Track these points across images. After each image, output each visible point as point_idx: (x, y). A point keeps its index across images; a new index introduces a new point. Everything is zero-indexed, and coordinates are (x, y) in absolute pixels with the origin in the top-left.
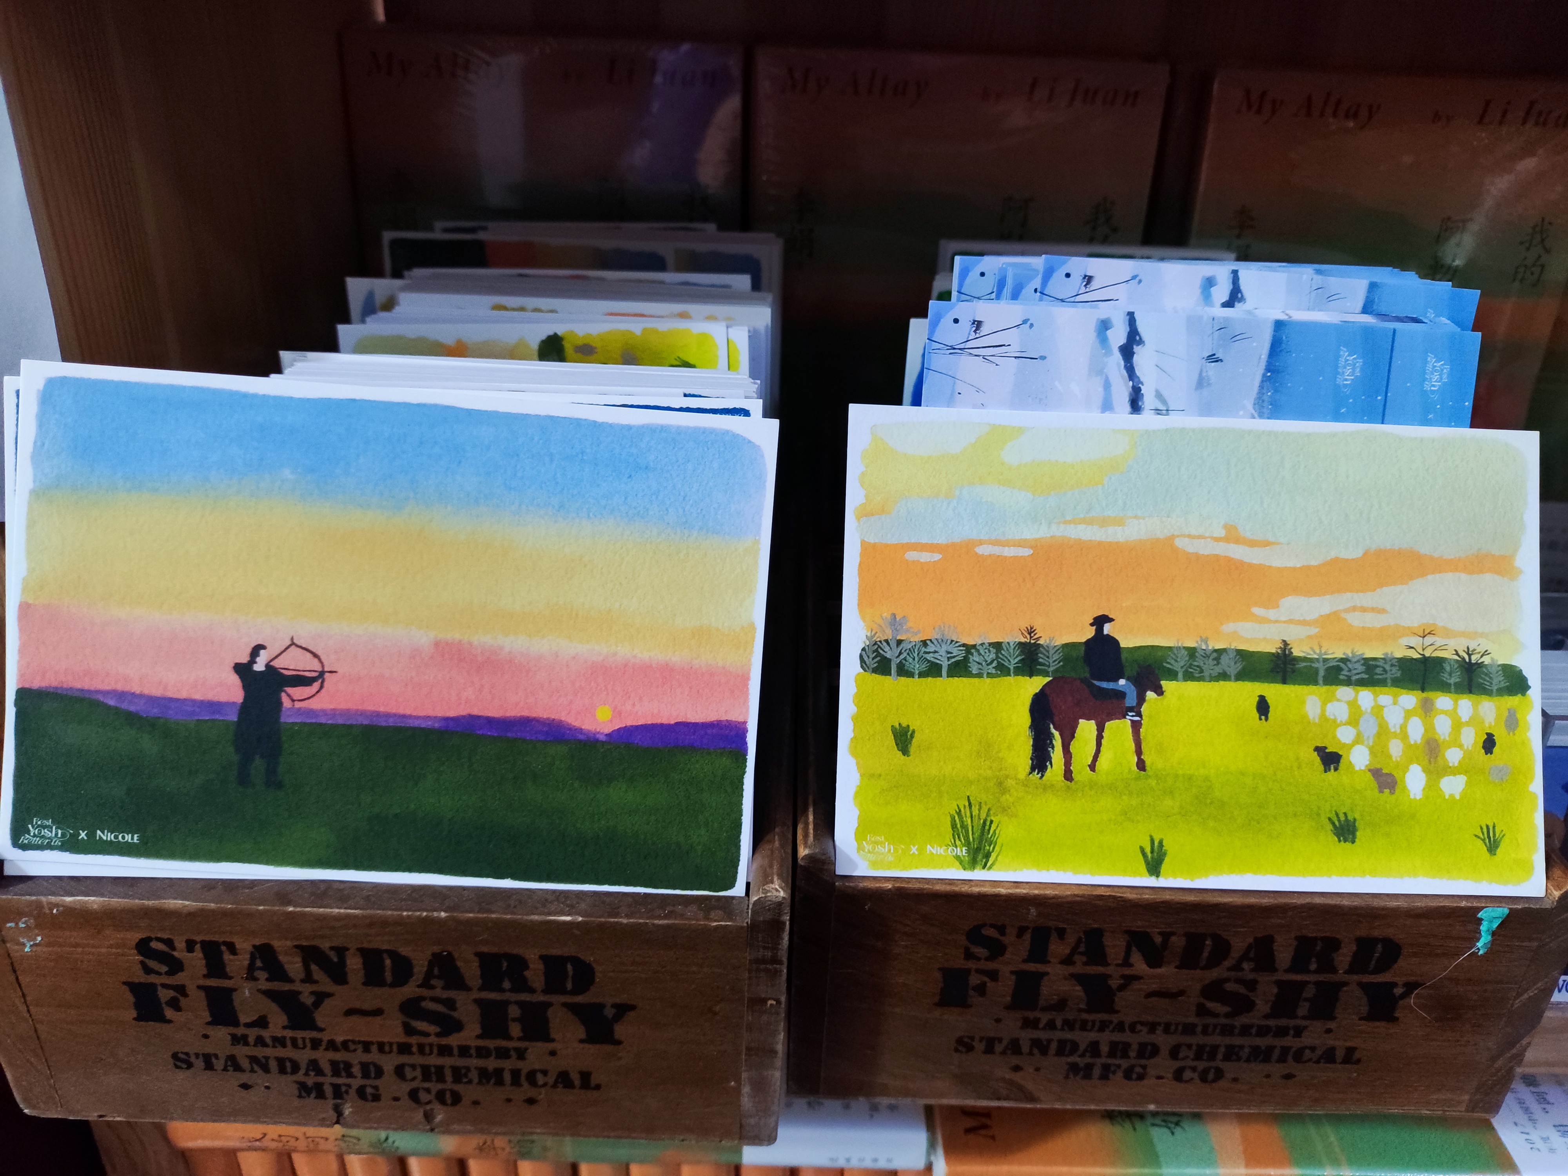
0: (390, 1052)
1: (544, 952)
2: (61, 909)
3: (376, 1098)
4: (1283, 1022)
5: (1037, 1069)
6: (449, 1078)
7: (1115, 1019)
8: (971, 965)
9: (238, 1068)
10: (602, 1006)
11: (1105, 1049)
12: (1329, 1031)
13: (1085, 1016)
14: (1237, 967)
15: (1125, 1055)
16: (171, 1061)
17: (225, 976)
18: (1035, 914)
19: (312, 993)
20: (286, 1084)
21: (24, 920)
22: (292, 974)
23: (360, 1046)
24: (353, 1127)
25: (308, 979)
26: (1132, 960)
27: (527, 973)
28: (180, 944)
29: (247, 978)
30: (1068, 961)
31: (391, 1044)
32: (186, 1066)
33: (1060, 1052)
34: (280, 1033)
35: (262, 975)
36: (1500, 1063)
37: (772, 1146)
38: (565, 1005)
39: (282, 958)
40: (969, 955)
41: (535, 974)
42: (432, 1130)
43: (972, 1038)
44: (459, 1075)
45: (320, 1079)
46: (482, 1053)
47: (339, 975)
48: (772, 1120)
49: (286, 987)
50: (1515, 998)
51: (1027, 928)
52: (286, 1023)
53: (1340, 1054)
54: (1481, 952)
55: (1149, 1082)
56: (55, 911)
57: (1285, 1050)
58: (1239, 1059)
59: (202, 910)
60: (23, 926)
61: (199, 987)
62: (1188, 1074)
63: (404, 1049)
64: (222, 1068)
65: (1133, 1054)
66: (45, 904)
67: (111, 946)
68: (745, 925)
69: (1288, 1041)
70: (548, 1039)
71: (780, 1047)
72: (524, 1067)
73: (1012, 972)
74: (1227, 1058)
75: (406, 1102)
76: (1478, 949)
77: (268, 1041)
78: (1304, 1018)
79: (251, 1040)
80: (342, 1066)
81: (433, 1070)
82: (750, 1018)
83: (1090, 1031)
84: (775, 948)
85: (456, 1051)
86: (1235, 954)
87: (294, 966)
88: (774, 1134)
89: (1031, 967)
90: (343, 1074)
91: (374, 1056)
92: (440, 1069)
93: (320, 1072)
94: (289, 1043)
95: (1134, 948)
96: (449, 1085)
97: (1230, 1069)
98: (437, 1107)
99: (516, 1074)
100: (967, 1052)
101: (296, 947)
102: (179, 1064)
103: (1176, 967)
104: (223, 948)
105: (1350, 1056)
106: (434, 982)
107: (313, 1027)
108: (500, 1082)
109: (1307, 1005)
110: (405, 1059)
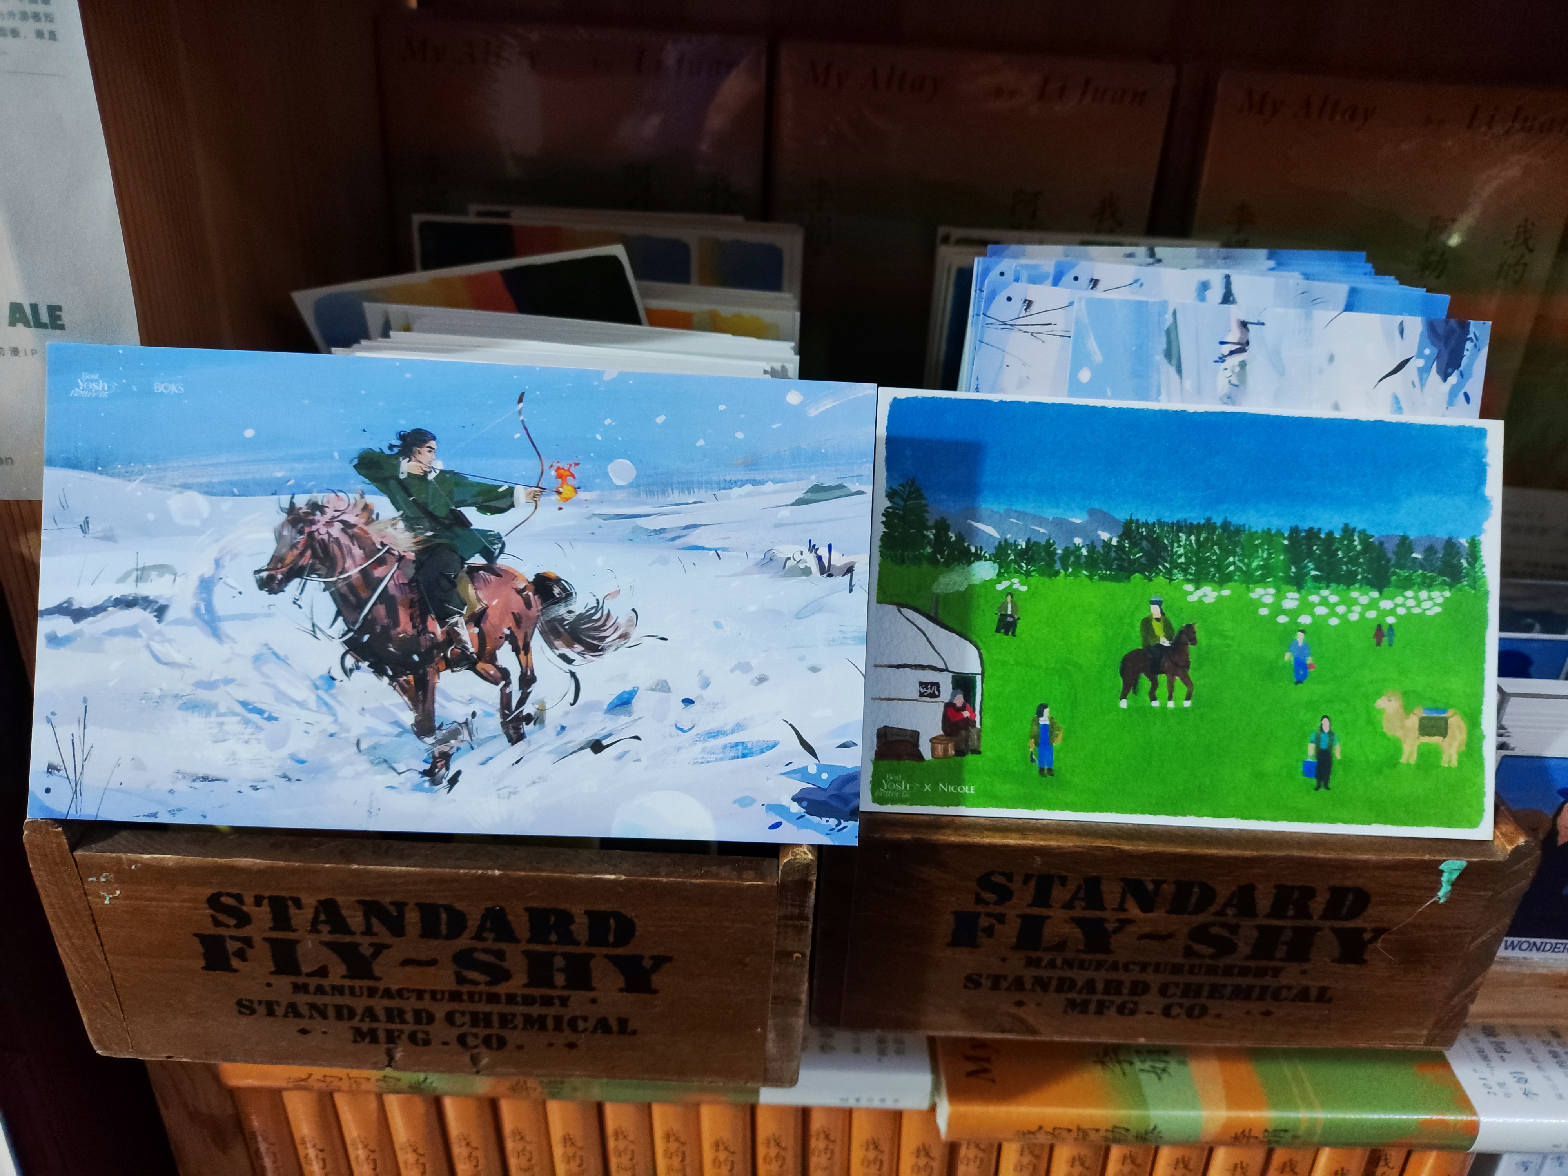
0: (442, 1000)
1: (589, 908)
2: (139, 865)
3: (427, 1042)
4: (1263, 963)
5: (1039, 1005)
6: (496, 1024)
7: (1110, 959)
8: (980, 909)
9: (298, 1015)
10: (640, 958)
11: (1100, 986)
12: (1304, 972)
13: (1083, 956)
14: (1221, 913)
15: (1119, 992)
16: (236, 1007)
17: (290, 929)
18: (1039, 863)
19: (371, 945)
20: (342, 1030)
21: (104, 874)
22: (353, 928)
23: (414, 994)
24: (404, 1069)
25: (368, 931)
26: (1127, 906)
27: (573, 927)
28: (249, 899)
29: (311, 931)
30: (1068, 906)
31: (443, 992)
32: (248, 1013)
33: (1060, 989)
34: (339, 982)
35: (324, 928)
36: (1456, 1000)
37: (793, 1089)
38: (607, 956)
39: (344, 912)
40: (979, 900)
41: (580, 927)
42: (478, 1072)
43: (980, 976)
44: (505, 1021)
45: (375, 1025)
46: (528, 1000)
47: (397, 927)
48: (794, 1064)
49: (347, 939)
50: (1471, 942)
51: (1033, 875)
52: (345, 973)
53: (1313, 993)
54: (1442, 901)
55: (1140, 1017)
56: (133, 867)
57: (1264, 989)
58: (1222, 997)
59: (271, 868)
60: (104, 880)
61: (265, 939)
62: (1175, 1011)
63: (455, 996)
64: (283, 1014)
65: (1125, 991)
66: (125, 861)
67: (184, 901)
68: (776, 884)
69: (1268, 981)
70: (590, 988)
71: (804, 997)
72: (567, 1013)
73: (1018, 916)
74: (1211, 996)
75: (455, 1046)
76: (1439, 898)
77: (328, 989)
78: (1282, 960)
79: (312, 988)
80: (396, 1012)
81: (481, 1016)
82: (778, 970)
83: (1087, 969)
84: (802, 905)
85: (503, 998)
86: (1220, 900)
87: (355, 919)
88: (796, 1077)
89: (1036, 911)
90: (397, 1020)
91: (426, 1004)
92: (488, 1016)
93: (374, 1018)
94: (347, 991)
95: (1128, 895)
96: (495, 1030)
97: (1214, 1006)
98: (483, 1050)
99: (558, 1020)
100: (975, 988)
101: (358, 902)
102: (243, 1010)
103: (1167, 912)
104: (290, 903)
105: (1323, 996)
106: (485, 935)
107: (371, 976)
108: (543, 1027)
109: (1284, 948)
110: (455, 1006)
